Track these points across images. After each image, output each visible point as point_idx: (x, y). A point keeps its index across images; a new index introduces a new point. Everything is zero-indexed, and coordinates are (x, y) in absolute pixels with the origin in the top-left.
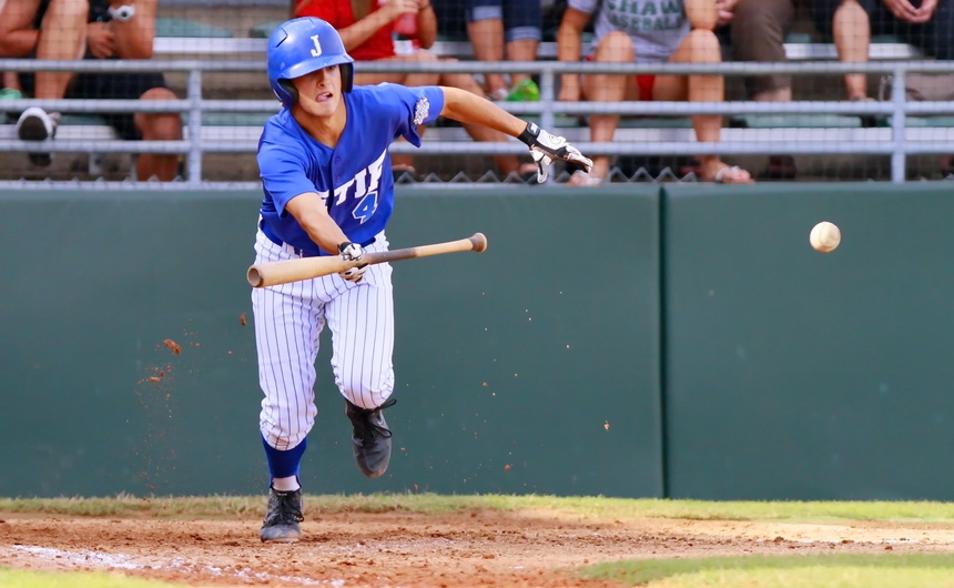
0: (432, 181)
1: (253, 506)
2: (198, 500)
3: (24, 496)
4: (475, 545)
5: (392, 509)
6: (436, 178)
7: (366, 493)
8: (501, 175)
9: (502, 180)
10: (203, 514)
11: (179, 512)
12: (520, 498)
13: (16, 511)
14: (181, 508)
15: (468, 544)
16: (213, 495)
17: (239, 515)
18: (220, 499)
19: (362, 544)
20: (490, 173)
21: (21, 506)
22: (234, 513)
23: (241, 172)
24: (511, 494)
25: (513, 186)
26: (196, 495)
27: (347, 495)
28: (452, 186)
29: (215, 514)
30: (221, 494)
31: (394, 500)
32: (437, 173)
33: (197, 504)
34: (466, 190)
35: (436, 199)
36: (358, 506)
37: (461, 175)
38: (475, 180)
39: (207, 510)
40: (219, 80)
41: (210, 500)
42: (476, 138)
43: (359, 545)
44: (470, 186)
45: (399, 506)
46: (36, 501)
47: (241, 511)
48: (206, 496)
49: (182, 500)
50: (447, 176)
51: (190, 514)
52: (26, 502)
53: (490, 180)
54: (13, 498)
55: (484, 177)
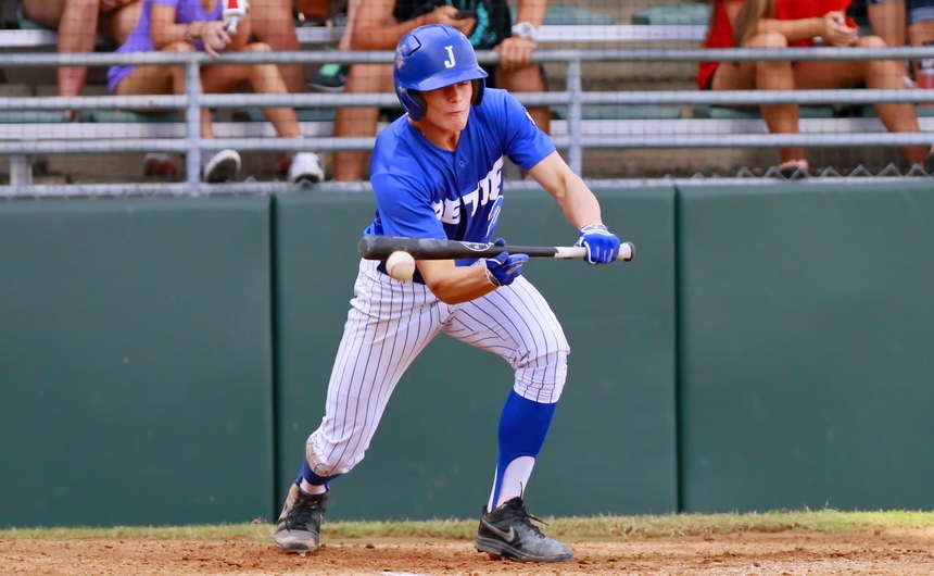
0: (830, 175)
1: (641, 527)
2: (581, 520)
3: (396, 518)
4: (877, 566)
5: (790, 528)
6: (834, 172)
7: (762, 511)
8: (904, 168)
9: (904, 174)
10: (587, 535)
11: (561, 534)
12: (927, 514)
13: (387, 535)
14: (562, 529)
15: (871, 564)
16: (597, 515)
17: (625, 536)
18: (604, 519)
19: (757, 565)
20: (891, 166)
21: (392, 530)
22: (619, 534)
23: (625, 169)
24: (917, 510)
25: (918, 179)
26: (579, 516)
27: (741, 513)
28: (851, 181)
29: (600, 536)
30: (606, 514)
31: (791, 518)
32: (834, 168)
33: (580, 526)
34: (867, 185)
35: (834, 195)
36: (752, 525)
37: (860, 168)
38: (875, 174)
39: (591, 532)
40: (600, 70)
41: (594, 520)
42: (891, 129)
43: (753, 567)
44: (870, 180)
45: (796, 525)
46: (408, 524)
47: (627, 532)
48: (590, 517)
49: (564, 521)
50: (845, 170)
51: (573, 536)
52: (397, 526)
53: (891, 174)
54: (383, 521)
55: (886, 170)
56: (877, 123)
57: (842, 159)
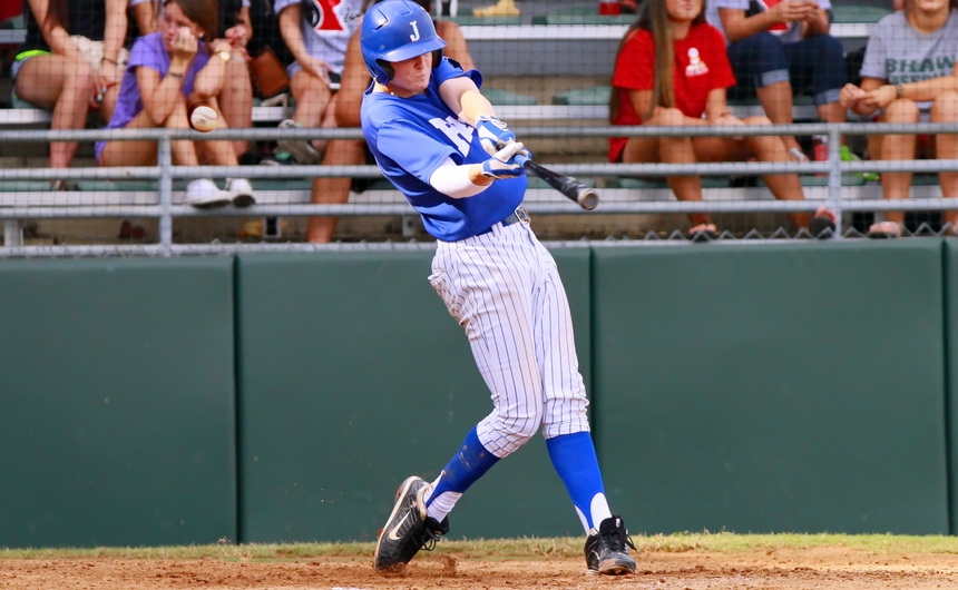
0: (727, 237)
1: (560, 547)
2: (508, 542)
3: (345, 539)
4: (769, 582)
5: (692, 548)
6: (731, 235)
7: (667, 533)
8: (792, 232)
9: (792, 237)
10: (513, 555)
11: (490, 554)
12: (812, 537)
13: (337, 555)
14: (491, 549)
15: (763, 580)
16: (522, 537)
17: (547, 555)
18: (528, 541)
19: (663, 582)
20: (781, 230)
21: (341, 550)
22: (542, 554)
23: (546, 232)
24: (804, 533)
25: (804, 241)
26: (506, 537)
27: (648, 535)
28: (745, 242)
29: (525, 555)
30: (529, 536)
31: (693, 539)
32: (730, 231)
33: (507, 546)
34: (760, 245)
35: (731, 255)
36: (659, 546)
37: (753, 231)
38: (766, 237)
39: (516, 552)
41: (519, 541)
42: (779, 197)
43: (659, 583)
44: (762, 242)
45: (697, 546)
46: (355, 545)
47: (548, 552)
48: (516, 538)
49: (493, 542)
50: (740, 233)
51: (501, 555)
52: (345, 546)
53: (781, 236)
54: (333, 542)
55: (777, 233)
56: (766, 192)
57: (737, 224)
